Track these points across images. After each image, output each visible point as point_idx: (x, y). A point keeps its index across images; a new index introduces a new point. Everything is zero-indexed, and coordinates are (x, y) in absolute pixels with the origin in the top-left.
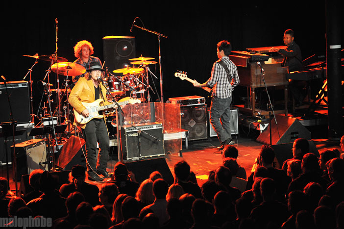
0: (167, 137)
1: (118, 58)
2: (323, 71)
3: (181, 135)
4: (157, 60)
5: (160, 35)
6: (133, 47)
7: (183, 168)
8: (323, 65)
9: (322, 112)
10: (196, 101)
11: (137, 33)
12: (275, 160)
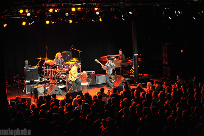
0: (82, 84)
1: (66, 59)
2: (132, 63)
3: (87, 84)
4: (79, 59)
5: (80, 51)
6: (71, 55)
7: (87, 95)
8: (132, 61)
9: (132, 76)
10: (92, 73)
11: (72, 50)
12: (117, 91)
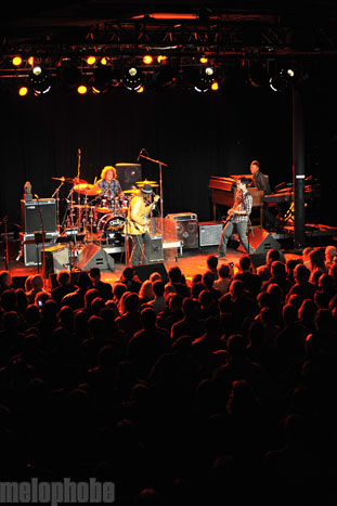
0: (166, 245)
1: (127, 181)
2: (290, 197)
3: (177, 244)
4: (158, 183)
5: (161, 164)
6: (140, 172)
8: (291, 191)
9: (289, 228)
10: (189, 217)
11: (143, 161)
12: (251, 266)
